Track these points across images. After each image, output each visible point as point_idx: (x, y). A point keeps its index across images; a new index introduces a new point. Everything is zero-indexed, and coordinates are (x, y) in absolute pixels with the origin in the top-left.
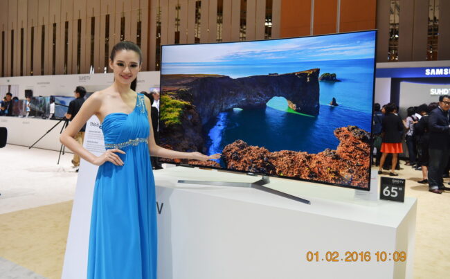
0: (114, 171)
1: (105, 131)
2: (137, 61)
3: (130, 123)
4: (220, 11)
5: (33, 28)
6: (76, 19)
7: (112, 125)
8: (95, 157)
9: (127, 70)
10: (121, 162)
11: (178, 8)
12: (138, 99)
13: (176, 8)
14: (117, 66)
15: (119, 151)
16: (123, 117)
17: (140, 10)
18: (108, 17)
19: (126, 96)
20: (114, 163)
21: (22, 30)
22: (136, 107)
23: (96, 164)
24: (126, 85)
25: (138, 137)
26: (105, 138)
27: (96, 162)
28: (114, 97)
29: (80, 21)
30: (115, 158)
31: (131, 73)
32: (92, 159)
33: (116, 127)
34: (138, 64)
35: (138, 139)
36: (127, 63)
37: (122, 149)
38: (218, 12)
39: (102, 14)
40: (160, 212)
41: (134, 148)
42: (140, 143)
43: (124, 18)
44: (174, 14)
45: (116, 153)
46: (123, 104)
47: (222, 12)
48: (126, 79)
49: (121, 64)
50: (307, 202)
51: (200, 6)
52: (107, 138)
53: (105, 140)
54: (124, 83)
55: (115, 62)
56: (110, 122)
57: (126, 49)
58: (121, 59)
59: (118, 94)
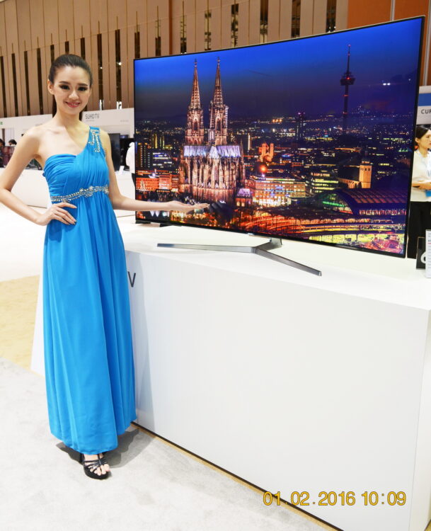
0: (63, 231)
1: (49, 180)
2: (85, 81)
3: (78, 167)
4: (264, 17)
5: (26, 53)
6: (78, 37)
7: (55, 170)
8: (39, 214)
9: (74, 95)
10: (71, 219)
11: (208, 15)
12: (90, 134)
13: (206, 16)
14: (60, 89)
15: (68, 205)
16: (69, 159)
17: (158, 21)
18: (117, 33)
19: (72, 130)
20: (63, 221)
21: (13, 56)
22: (88, 145)
23: (41, 224)
24: (73, 116)
25: (92, 185)
26: (50, 188)
27: (39, 221)
28: (57, 133)
29: (83, 41)
30: (64, 215)
31: (79, 99)
32: (35, 217)
33: (59, 172)
34: (88, 87)
35: (91, 188)
36: (74, 86)
37: (71, 202)
38: (262, 18)
39: (110, 30)
40: (132, 285)
41: (88, 200)
42: (95, 194)
43: (138, 33)
44: (203, 24)
45: (65, 208)
46: (70, 142)
47: (266, 19)
48: (74, 107)
49: (65, 86)
50: (317, 272)
51: (237, 10)
52: (52, 189)
53: (50, 191)
54: (71, 113)
55: (57, 83)
56: (52, 167)
57: (72, 65)
58: (65, 80)
59: (63, 129)
